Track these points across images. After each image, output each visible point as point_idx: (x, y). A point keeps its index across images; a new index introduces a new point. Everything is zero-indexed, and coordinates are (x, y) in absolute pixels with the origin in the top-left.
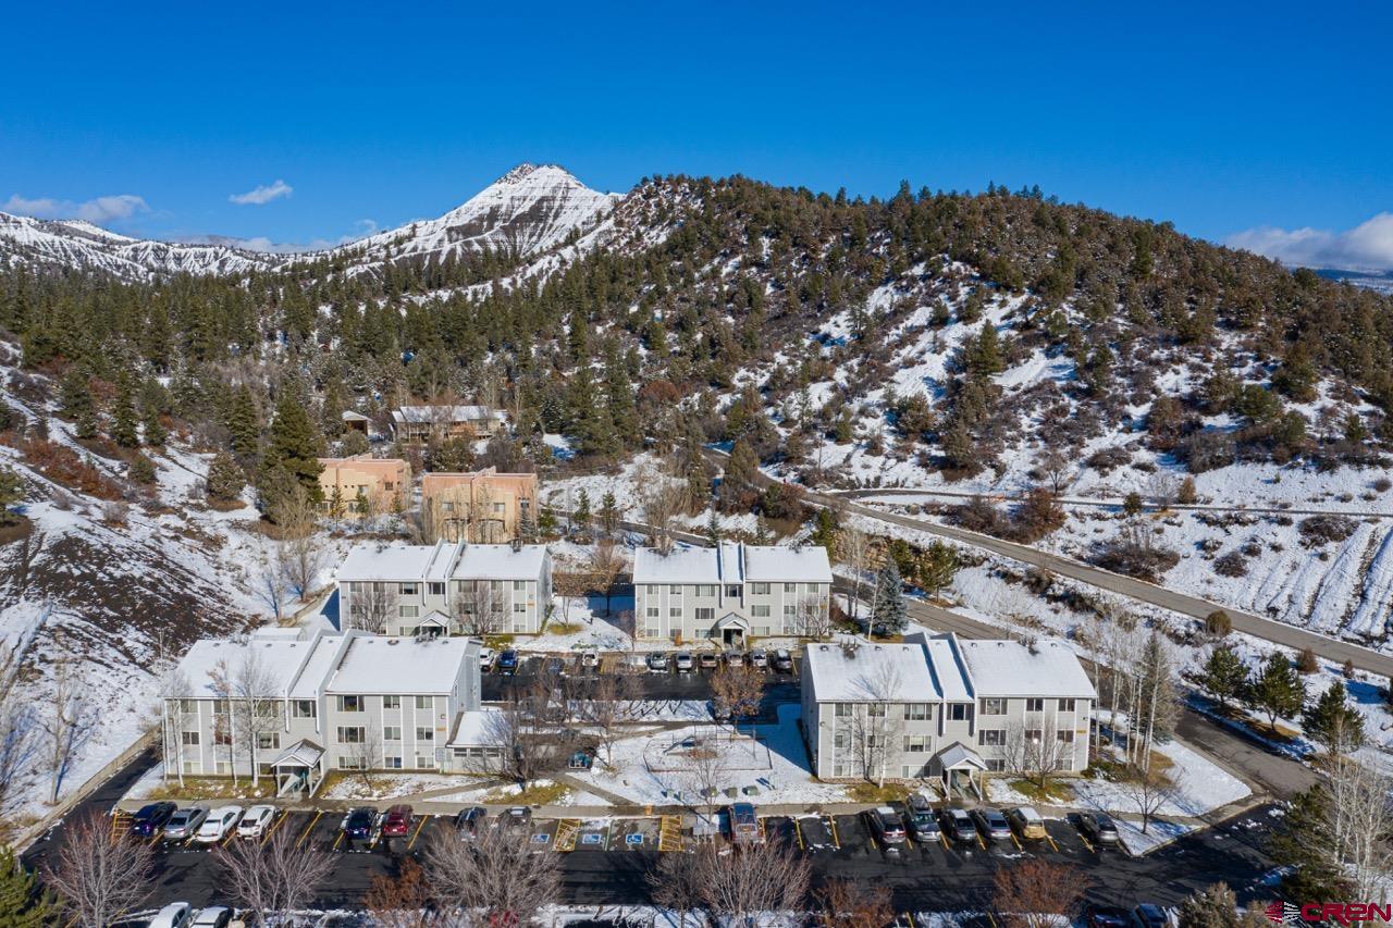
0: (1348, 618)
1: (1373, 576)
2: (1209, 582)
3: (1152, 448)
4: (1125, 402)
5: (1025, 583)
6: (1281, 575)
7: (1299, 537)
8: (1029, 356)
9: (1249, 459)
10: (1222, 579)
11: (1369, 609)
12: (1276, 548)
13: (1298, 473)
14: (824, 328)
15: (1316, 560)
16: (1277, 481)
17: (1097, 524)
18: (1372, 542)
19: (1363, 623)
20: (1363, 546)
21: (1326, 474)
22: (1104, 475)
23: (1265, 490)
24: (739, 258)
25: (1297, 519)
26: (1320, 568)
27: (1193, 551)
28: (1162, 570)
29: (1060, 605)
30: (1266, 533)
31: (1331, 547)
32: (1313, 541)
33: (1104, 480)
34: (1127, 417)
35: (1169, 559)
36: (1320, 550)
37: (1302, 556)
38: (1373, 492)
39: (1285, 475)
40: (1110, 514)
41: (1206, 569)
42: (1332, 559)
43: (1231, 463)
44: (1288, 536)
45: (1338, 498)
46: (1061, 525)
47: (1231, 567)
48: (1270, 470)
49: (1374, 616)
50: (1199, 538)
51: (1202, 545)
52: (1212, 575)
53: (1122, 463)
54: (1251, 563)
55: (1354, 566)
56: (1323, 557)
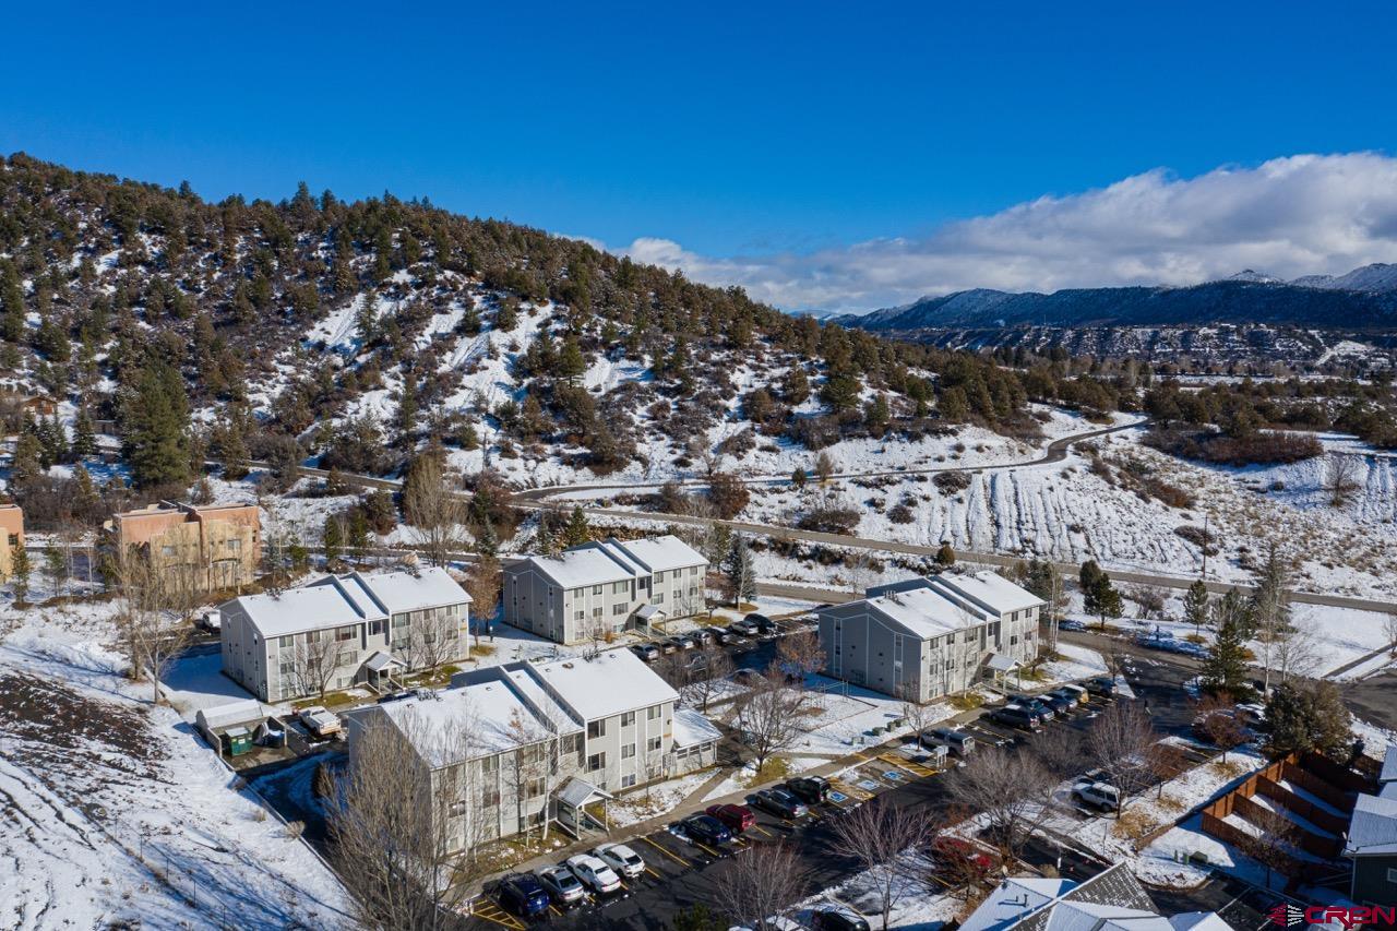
0: (996, 541)
1: (997, 510)
2: (891, 530)
3: (764, 433)
4: (716, 398)
5: (772, 549)
6: (938, 516)
7: (937, 489)
8: (593, 360)
9: (851, 436)
10: (898, 526)
11: (1005, 532)
12: (926, 499)
13: (895, 444)
14: (314, 335)
15: (956, 503)
16: (883, 451)
17: (777, 497)
18: (985, 487)
19: (1006, 543)
20: (982, 491)
21: (917, 442)
22: (740, 458)
23: (878, 458)
24: (114, 255)
25: (930, 476)
26: (961, 511)
27: (866, 508)
28: (852, 526)
29: (811, 562)
30: (916, 489)
31: (961, 493)
32: (949, 490)
33: (743, 462)
34: (727, 410)
35: (853, 517)
36: (956, 496)
37: (946, 502)
38: (957, 453)
39: (887, 445)
40: (785, 488)
41: (882, 521)
42: (966, 502)
43: (838, 440)
44: (929, 488)
45: (935, 460)
46: (748, 501)
47: (901, 515)
48: (873, 444)
49: (1011, 536)
50: (868, 498)
51: (872, 503)
52: (890, 525)
53: (750, 448)
54: (914, 512)
55: (983, 505)
56: (960, 501)
